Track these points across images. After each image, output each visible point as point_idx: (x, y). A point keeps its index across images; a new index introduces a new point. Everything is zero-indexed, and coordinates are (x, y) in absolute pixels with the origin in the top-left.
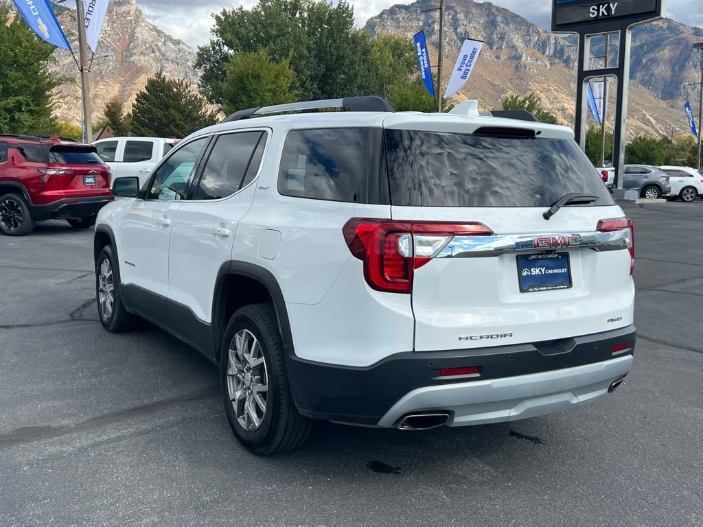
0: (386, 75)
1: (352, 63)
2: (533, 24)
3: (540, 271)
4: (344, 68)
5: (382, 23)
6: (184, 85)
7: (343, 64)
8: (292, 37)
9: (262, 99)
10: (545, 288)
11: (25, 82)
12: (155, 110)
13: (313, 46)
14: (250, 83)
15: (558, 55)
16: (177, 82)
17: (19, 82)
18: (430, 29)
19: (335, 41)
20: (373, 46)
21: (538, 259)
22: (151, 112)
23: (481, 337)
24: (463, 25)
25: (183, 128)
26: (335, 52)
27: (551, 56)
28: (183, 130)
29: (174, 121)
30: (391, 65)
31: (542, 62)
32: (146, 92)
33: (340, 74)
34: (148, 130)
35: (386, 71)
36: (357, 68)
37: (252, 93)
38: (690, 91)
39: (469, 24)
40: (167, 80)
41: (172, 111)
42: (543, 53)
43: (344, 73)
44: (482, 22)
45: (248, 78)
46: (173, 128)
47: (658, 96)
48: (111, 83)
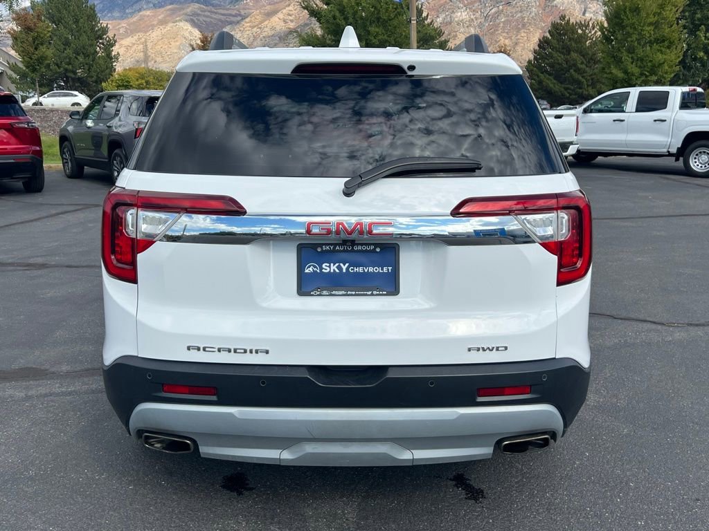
3: (339, 268)
6: (591, 25)
10: (344, 292)
11: (385, 37)
12: (555, 55)
16: (583, 23)
17: (380, 37)
21: (334, 251)
22: (552, 57)
23: (219, 350)
25: (585, 72)
28: (585, 74)
29: (575, 65)
32: (549, 36)
34: (547, 76)
40: (571, 22)
41: (574, 55)
45: (625, 12)
46: (573, 73)
48: (532, 29)
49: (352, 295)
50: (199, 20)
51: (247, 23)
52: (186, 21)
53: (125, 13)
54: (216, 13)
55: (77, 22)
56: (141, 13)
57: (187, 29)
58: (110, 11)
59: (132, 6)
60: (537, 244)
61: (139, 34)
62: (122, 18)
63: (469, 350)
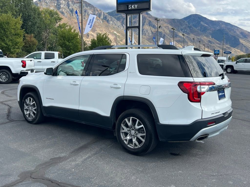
0: (48, 23)
1: (34, 18)
2: (96, 8)
3: (221, 94)
4: (31, 20)
5: (41, 3)
7: (31, 18)
8: (9, 7)
9: (10, 32)
13: (18, 11)
14: (5, 25)
15: (104, 19)
18: (59, 7)
19: (27, 10)
20: (42, 12)
21: (220, 91)
24: (71, 6)
26: (27, 14)
27: (103, 19)
30: (49, 19)
31: (100, 21)
33: (29, 22)
35: (48, 22)
36: (36, 20)
37: (6, 29)
38: (146, 33)
39: (73, 6)
42: (100, 18)
43: (31, 22)
44: (78, 5)
47: (137, 34)
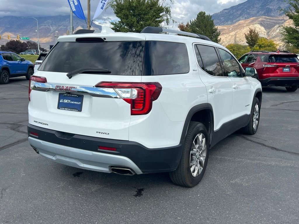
3: (68, 101)
21: (67, 96)
23: (39, 123)
49: (69, 110)
50: (264, 23)
51: (286, 23)
52: (258, 24)
53: (233, 22)
54: (272, 20)
55: (205, 27)
56: (239, 22)
57: (258, 27)
58: (227, 22)
59: (236, 19)
60: (122, 99)
61: (238, 30)
62: (231, 24)
63: (97, 132)
